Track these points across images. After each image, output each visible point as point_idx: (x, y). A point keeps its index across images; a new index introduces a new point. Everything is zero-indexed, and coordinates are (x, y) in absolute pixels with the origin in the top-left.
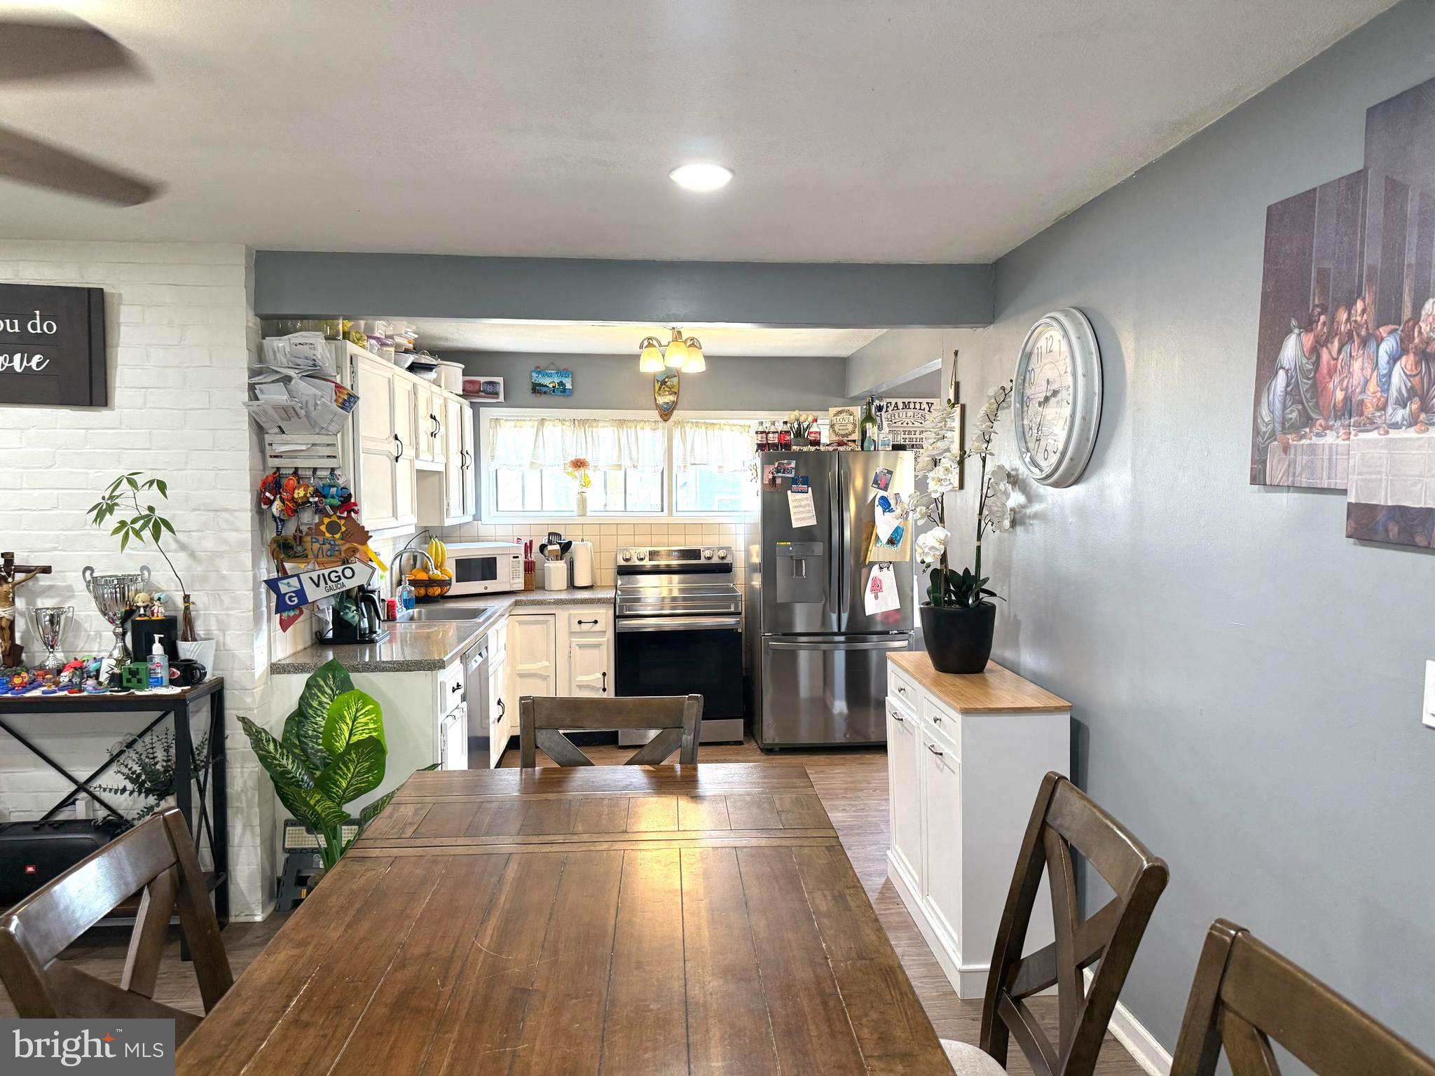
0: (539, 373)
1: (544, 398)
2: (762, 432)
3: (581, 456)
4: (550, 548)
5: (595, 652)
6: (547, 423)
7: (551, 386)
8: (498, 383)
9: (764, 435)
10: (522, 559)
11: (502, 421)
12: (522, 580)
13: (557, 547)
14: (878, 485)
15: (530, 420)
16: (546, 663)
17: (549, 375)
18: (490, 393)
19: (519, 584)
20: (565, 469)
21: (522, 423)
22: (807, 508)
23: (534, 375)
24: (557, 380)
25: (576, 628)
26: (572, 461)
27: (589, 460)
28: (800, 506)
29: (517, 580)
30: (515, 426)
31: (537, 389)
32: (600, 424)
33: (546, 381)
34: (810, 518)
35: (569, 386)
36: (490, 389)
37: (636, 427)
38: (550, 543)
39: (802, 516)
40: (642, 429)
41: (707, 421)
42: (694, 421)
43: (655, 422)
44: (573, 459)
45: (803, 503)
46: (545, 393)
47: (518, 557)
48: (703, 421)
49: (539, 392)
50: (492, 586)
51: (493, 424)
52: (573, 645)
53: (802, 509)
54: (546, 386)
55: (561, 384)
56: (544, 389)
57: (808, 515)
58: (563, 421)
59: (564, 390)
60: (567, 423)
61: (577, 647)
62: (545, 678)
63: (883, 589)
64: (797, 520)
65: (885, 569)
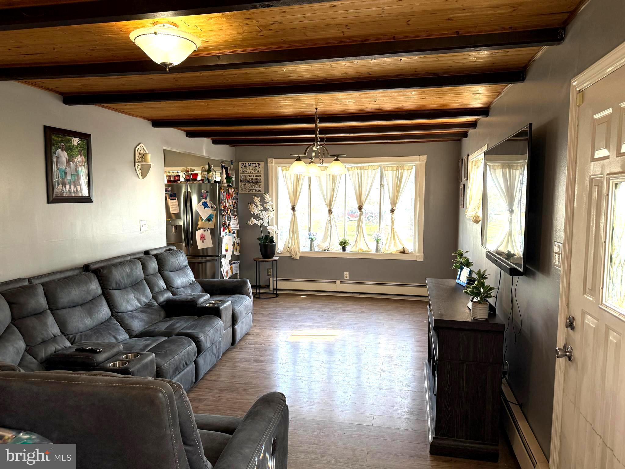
2: (169, 176)
9: (169, 177)
14: (203, 197)
22: (176, 206)
28: (173, 205)
34: (176, 210)
39: (173, 209)
45: (174, 204)
53: (173, 206)
57: (176, 209)
63: (206, 239)
64: (172, 210)
65: (206, 231)
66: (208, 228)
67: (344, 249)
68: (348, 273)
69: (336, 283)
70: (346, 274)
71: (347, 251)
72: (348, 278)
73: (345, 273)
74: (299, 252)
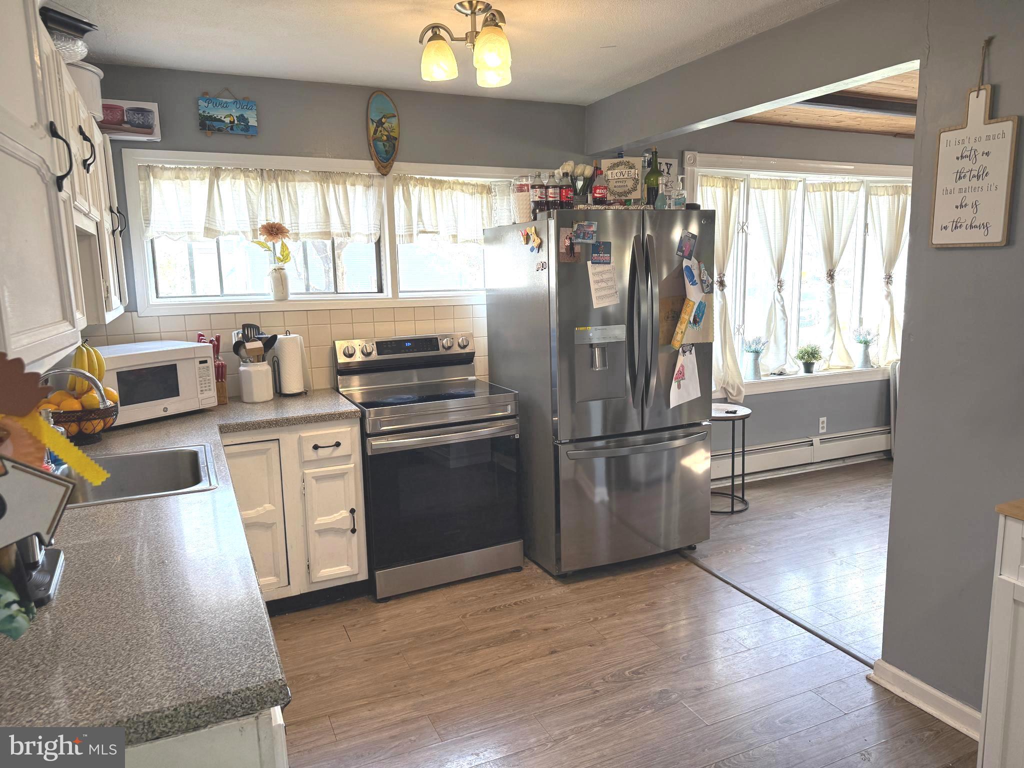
0: (209, 101)
1: (216, 138)
2: (540, 186)
3: (276, 220)
4: (249, 345)
5: (339, 483)
6: (223, 175)
7: (227, 120)
8: (150, 112)
10: (211, 364)
11: (156, 170)
12: (213, 393)
13: (259, 344)
14: (683, 252)
15: (198, 170)
16: (269, 507)
17: (225, 106)
18: (139, 126)
19: (210, 398)
20: (255, 237)
21: (188, 174)
22: (609, 283)
23: (201, 102)
24: (236, 113)
25: (310, 454)
26: (264, 227)
27: (287, 225)
28: (602, 281)
29: (207, 394)
30: (178, 177)
31: (207, 124)
32: (297, 177)
33: (220, 113)
35: (253, 122)
36: (138, 119)
37: (345, 183)
38: (246, 338)
39: (603, 293)
40: (353, 185)
41: (434, 177)
42: (418, 177)
43: (370, 176)
44: (264, 223)
45: (605, 276)
46: (220, 130)
47: (206, 362)
48: (429, 177)
49: (211, 129)
50: (173, 405)
51: (143, 174)
52: (308, 479)
53: (604, 285)
54: (220, 120)
55: (242, 118)
56: (217, 125)
57: (610, 292)
58: (245, 171)
59: (247, 128)
60: (251, 175)
61: (314, 481)
62: (268, 526)
63: (686, 376)
64: (599, 298)
65: (688, 353)
66: (693, 345)
67: (808, 367)
68: (824, 419)
69: (812, 445)
70: (823, 422)
71: (815, 373)
72: (825, 431)
73: (821, 419)
74: (743, 386)
